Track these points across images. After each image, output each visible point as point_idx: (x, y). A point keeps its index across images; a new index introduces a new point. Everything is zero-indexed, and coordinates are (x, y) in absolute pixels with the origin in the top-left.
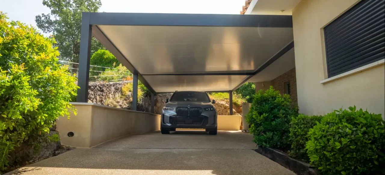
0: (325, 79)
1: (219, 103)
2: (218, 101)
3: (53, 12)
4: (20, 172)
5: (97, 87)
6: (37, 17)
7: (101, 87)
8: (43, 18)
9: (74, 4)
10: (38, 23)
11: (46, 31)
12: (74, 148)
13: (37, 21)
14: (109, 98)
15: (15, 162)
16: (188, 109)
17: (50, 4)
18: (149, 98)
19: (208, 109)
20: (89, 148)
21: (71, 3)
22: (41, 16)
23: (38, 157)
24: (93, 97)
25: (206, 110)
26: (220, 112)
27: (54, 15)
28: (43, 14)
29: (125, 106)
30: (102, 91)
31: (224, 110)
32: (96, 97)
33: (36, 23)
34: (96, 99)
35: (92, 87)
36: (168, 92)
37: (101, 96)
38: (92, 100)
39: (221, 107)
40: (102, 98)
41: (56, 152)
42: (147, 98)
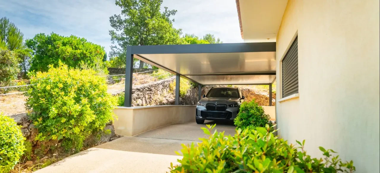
0: (281, 98)
1: (261, 94)
2: (260, 92)
3: (123, 12)
4: (88, 151)
5: (146, 88)
6: (110, 18)
7: (150, 87)
8: (115, 19)
9: (140, 4)
10: (112, 23)
11: (118, 29)
12: (123, 136)
13: (111, 21)
14: (157, 94)
15: (88, 145)
16: (216, 105)
17: (121, 4)
18: (197, 89)
19: (233, 106)
20: (131, 137)
21: (138, 2)
22: (114, 16)
23: (101, 141)
24: (142, 96)
25: (231, 107)
26: (261, 102)
27: (124, 15)
28: (115, 15)
29: (171, 100)
30: (151, 90)
31: (265, 101)
32: (145, 96)
33: (110, 23)
34: (145, 98)
35: (141, 90)
36: (214, 85)
37: (150, 94)
38: (141, 98)
39: (263, 98)
40: (151, 96)
41: (111, 139)
42: (196, 89)
